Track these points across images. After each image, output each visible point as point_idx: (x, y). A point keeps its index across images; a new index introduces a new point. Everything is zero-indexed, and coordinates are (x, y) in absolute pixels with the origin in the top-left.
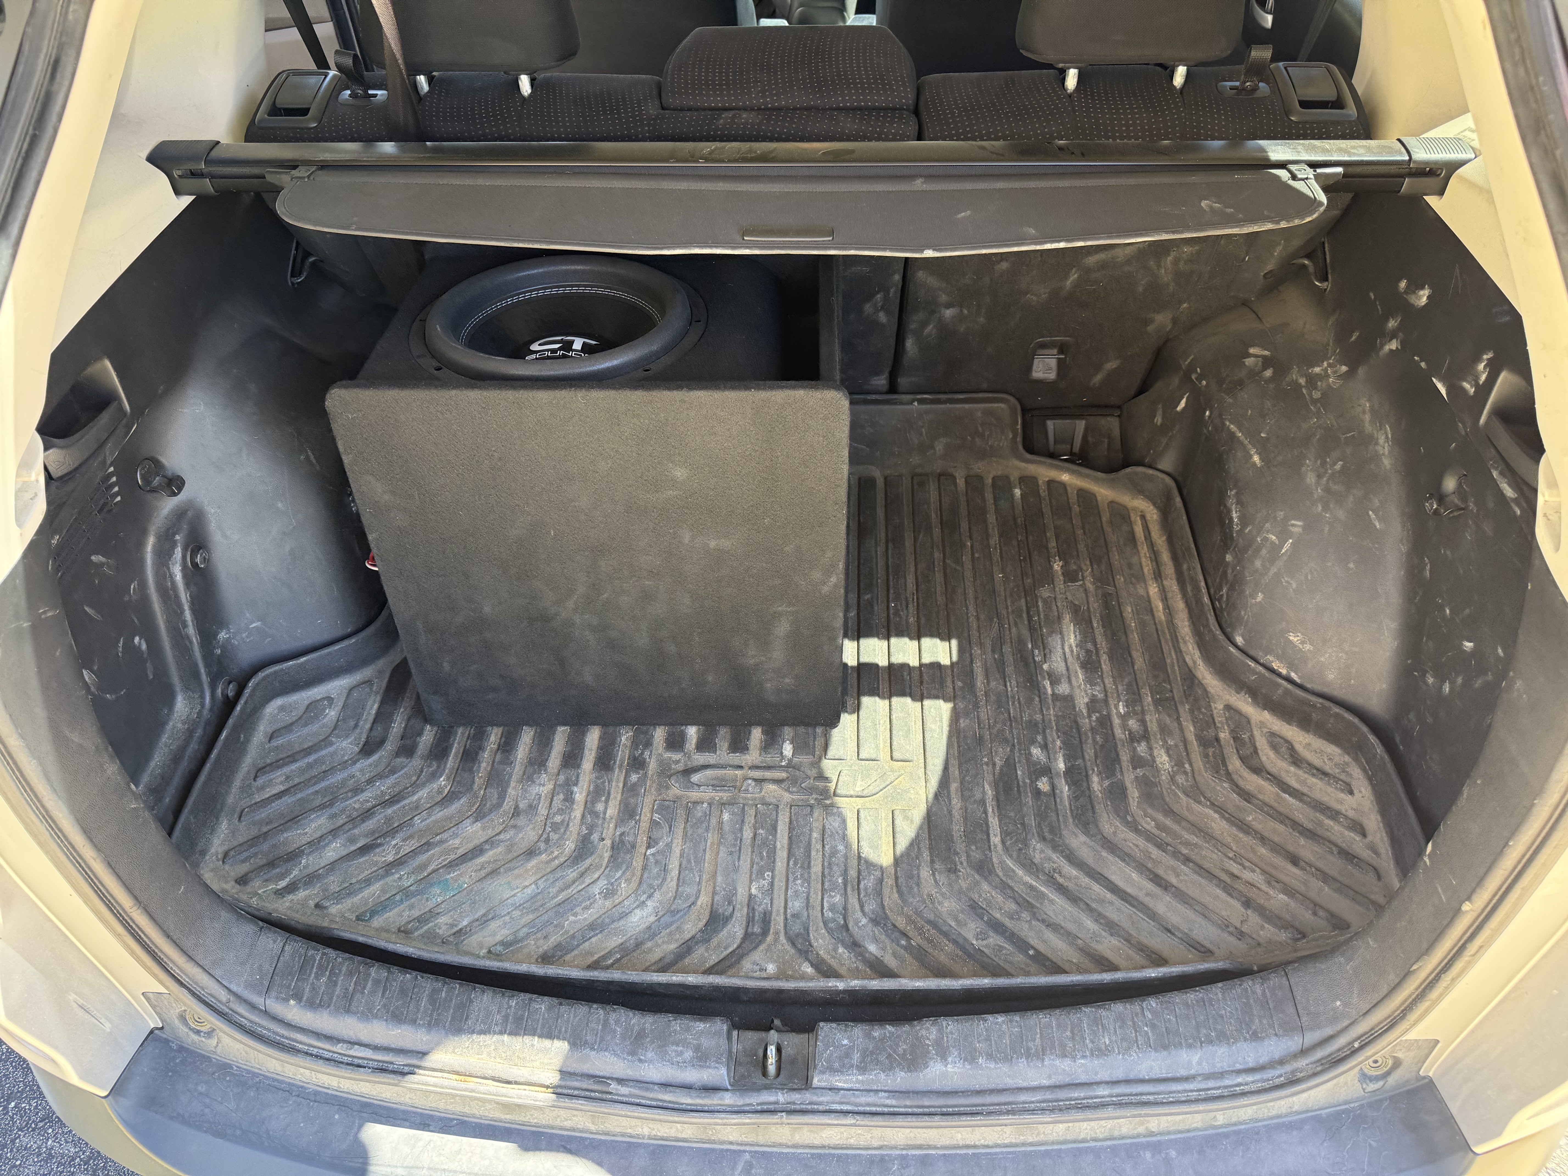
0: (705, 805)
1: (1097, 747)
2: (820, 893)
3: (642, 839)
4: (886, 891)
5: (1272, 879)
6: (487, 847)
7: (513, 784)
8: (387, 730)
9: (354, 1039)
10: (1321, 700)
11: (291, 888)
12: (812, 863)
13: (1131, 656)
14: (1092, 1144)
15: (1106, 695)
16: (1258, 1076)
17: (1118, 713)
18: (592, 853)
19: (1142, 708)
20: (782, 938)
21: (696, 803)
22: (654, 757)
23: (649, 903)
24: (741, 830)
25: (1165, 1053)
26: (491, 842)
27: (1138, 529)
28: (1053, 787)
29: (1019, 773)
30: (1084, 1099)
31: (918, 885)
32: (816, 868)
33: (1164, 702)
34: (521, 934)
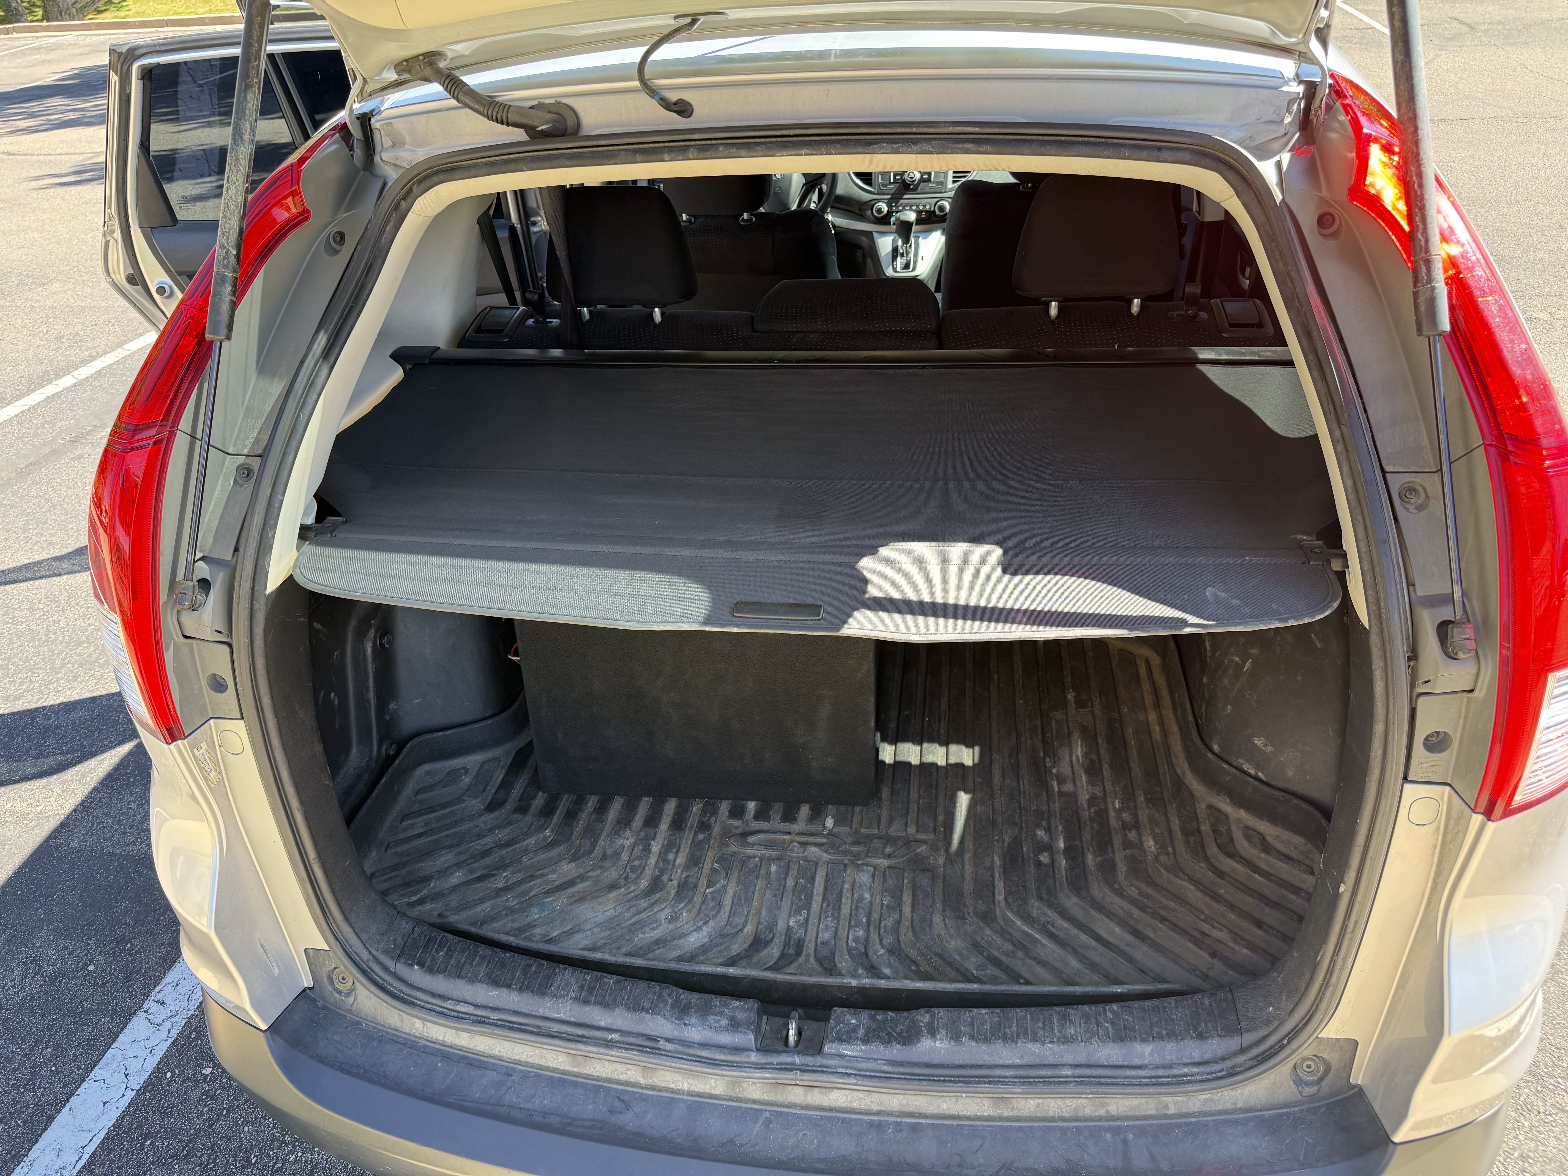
0: (757, 859)
1: (1094, 832)
2: (847, 929)
3: (703, 882)
4: (903, 931)
5: (1237, 937)
6: (578, 880)
7: (603, 837)
8: (508, 793)
9: (461, 998)
10: (1282, 794)
11: (421, 902)
12: (842, 907)
13: (1128, 765)
14: (1060, 1124)
15: (1105, 794)
16: (1201, 1069)
17: (1114, 808)
18: (662, 889)
19: (1136, 805)
20: (812, 960)
21: (749, 857)
22: (718, 823)
23: (704, 929)
24: (785, 879)
25: (1121, 1044)
26: (582, 878)
27: (1143, 671)
28: (1053, 861)
29: (1025, 849)
30: (1051, 1077)
31: (930, 926)
32: (845, 910)
33: (1155, 800)
34: (599, 944)
